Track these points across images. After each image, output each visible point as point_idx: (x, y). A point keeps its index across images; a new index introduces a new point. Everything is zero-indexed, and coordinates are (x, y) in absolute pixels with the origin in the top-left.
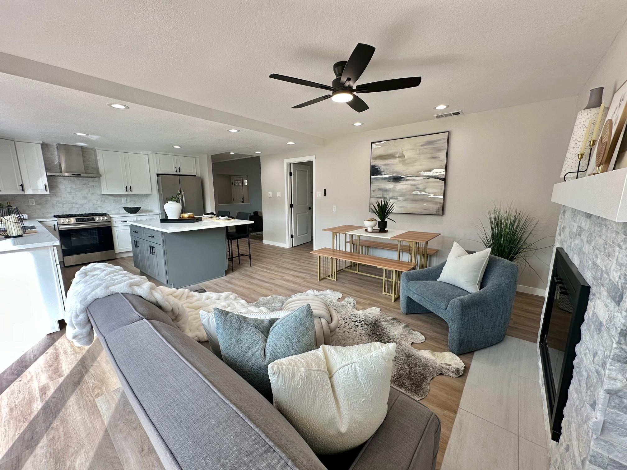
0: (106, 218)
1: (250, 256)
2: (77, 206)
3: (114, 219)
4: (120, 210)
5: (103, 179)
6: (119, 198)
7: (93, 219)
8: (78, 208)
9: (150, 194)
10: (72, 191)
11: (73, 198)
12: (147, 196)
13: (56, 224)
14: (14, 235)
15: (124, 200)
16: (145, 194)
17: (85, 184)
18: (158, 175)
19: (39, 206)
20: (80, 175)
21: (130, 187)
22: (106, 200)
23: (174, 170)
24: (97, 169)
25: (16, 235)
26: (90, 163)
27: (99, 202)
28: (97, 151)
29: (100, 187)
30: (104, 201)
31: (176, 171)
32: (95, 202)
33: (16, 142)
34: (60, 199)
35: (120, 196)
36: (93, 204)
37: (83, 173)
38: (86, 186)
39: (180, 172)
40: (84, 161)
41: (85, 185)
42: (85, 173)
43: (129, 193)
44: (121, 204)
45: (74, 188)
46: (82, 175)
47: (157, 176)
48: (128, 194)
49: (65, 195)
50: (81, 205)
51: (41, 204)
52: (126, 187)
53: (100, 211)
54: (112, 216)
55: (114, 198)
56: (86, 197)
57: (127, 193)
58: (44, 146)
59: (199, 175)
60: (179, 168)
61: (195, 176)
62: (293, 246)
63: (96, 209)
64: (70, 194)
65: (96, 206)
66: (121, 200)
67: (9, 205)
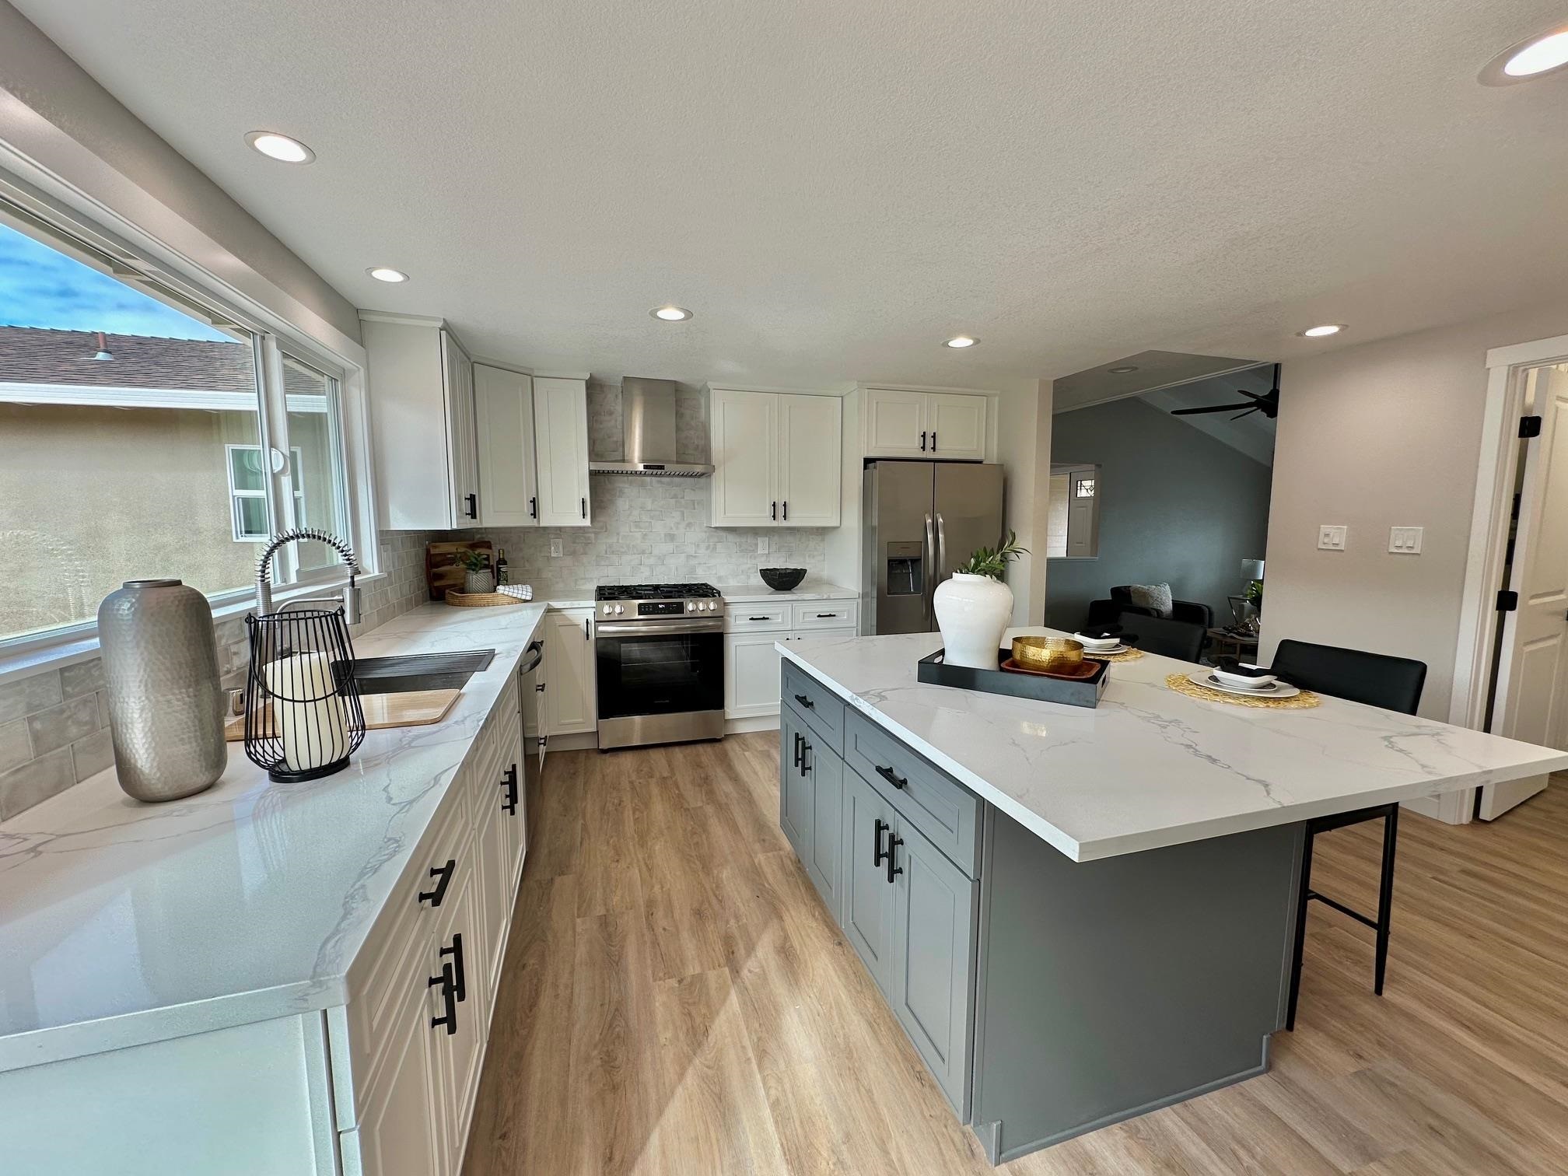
0: (712, 606)
1: (1382, 927)
2: (652, 561)
3: (733, 610)
4: (749, 577)
5: (717, 479)
6: (750, 540)
7: (680, 608)
8: (651, 567)
9: (835, 528)
10: (644, 518)
11: (644, 536)
12: (822, 532)
13: (592, 619)
14: (305, 766)
15: (762, 545)
16: (818, 528)
17: (675, 497)
18: (868, 461)
19: (568, 561)
20: (662, 467)
21: (785, 505)
22: (719, 546)
23: (918, 442)
24: (705, 452)
25: (316, 764)
26: (692, 432)
27: (702, 551)
28: (712, 392)
29: (707, 505)
30: (715, 548)
31: (923, 448)
32: (691, 550)
33: (535, 379)
34: (615, 541)
35: (755, 531)
36: (689, 557)
37: (669, 462)
38: (676, 502)
39: (934, 449)
40: (678, 429)
41: (674, 500)
42: (678, 462)
43: (781, 523)
44: (755, 558)
45: (649, 508)
46: (669, 468)
47: (865, 468)
48: (774, 528)
49: (628, 530)
50: (659, 558)
51: (574, 553)
52: (774, 505)
53: (700, 577)
54: (728, 599)
55: (738, 539)
56: (674, 535)
57: (775, 524)
58: (594, 388)
59: (993, 458)
60: (934, 437)
61: (980, 462)
62: (1486, 814)
63: (693, 570)
64: (637, 526)
65: (693, 562)
66: (757, 545)
67: (501, 557)
